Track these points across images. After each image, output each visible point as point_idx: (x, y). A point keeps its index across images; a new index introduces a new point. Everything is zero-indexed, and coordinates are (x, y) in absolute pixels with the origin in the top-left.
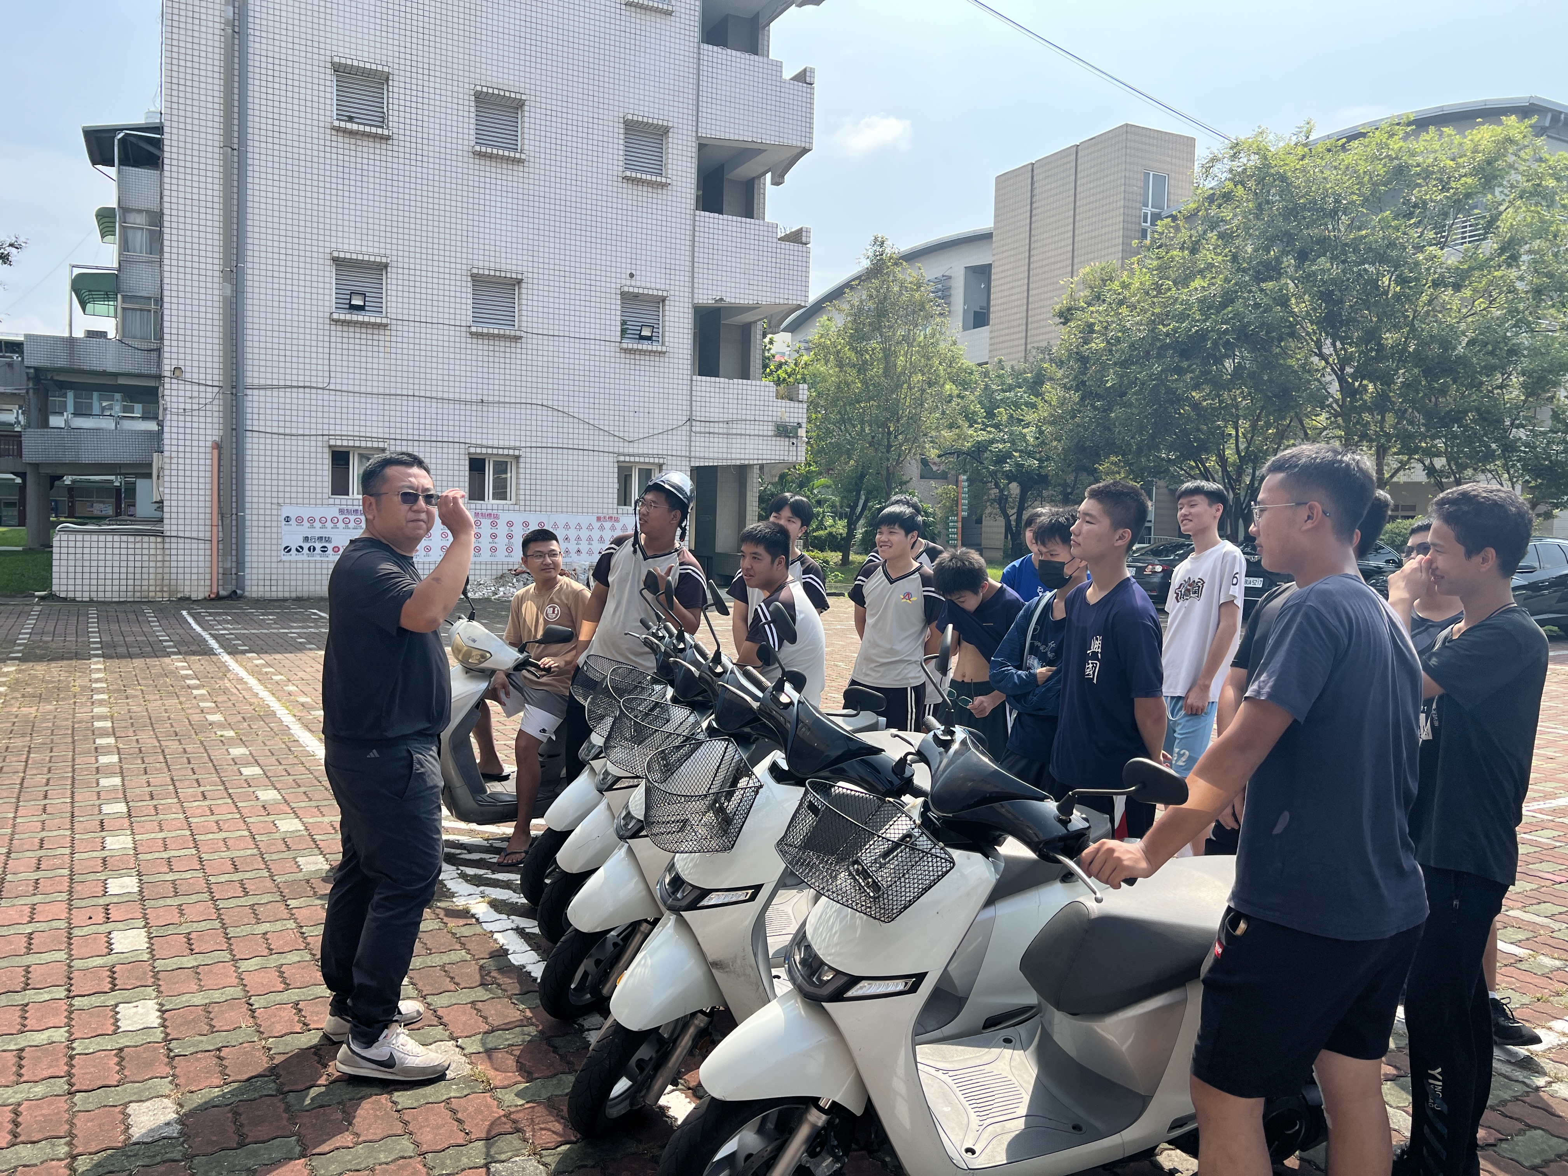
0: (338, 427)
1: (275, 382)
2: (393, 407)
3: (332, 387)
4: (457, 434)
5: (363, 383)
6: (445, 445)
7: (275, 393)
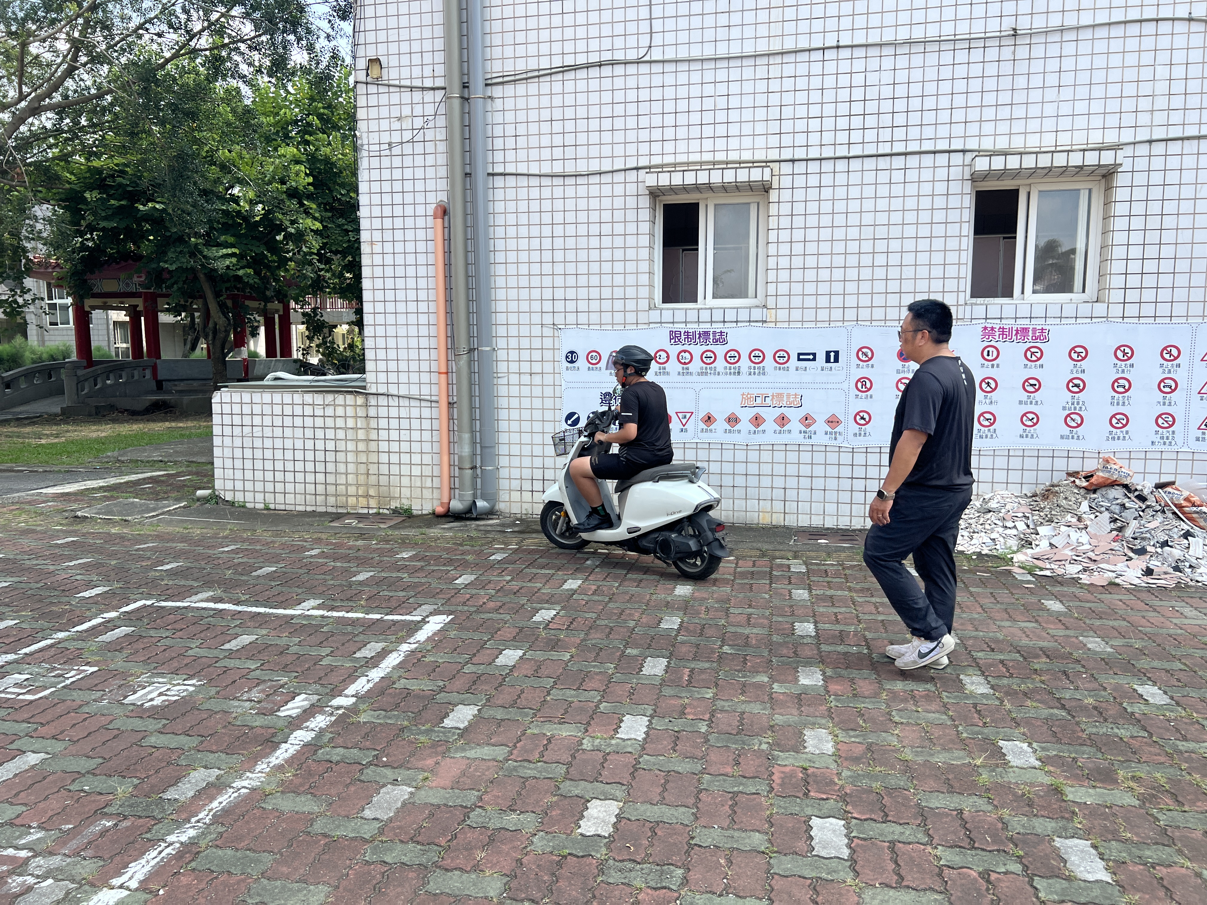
0: (669, 147)
1: (545, 63)
2: (788, 84)
3: (656, 55)
4: (943, 131)
5: (722, 34)
6: (913, 161)
7: (545, 87)
